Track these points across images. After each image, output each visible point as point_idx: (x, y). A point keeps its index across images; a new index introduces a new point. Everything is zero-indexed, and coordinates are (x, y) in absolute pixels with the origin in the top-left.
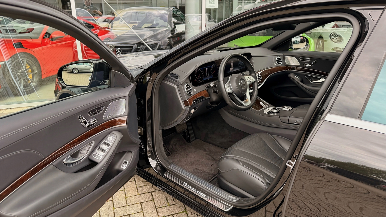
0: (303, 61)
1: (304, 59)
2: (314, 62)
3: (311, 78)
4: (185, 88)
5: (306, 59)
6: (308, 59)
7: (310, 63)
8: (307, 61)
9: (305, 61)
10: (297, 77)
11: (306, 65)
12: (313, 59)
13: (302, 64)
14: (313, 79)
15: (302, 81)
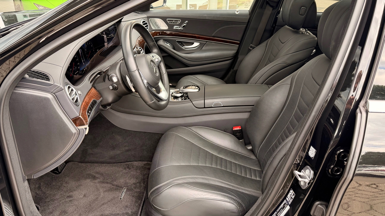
0: (171, 23)
1: (172, 21)
2: (185, 23)
3: (182, 43)
4: (68, 94)
5: (175, 21)
6: (177, 21)
7: (180, 25)
8: (176, 23)
9: (174, 23)
10: (168, 44)
11: (175, 27)
12: (183, 19)
13: (170, 26)
14: (184, 45)
15: (174, 49)
